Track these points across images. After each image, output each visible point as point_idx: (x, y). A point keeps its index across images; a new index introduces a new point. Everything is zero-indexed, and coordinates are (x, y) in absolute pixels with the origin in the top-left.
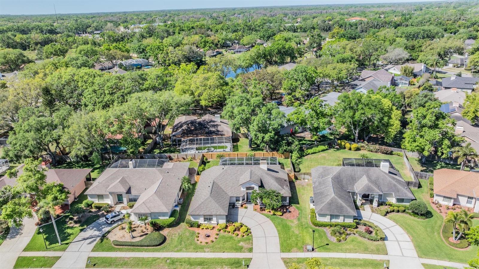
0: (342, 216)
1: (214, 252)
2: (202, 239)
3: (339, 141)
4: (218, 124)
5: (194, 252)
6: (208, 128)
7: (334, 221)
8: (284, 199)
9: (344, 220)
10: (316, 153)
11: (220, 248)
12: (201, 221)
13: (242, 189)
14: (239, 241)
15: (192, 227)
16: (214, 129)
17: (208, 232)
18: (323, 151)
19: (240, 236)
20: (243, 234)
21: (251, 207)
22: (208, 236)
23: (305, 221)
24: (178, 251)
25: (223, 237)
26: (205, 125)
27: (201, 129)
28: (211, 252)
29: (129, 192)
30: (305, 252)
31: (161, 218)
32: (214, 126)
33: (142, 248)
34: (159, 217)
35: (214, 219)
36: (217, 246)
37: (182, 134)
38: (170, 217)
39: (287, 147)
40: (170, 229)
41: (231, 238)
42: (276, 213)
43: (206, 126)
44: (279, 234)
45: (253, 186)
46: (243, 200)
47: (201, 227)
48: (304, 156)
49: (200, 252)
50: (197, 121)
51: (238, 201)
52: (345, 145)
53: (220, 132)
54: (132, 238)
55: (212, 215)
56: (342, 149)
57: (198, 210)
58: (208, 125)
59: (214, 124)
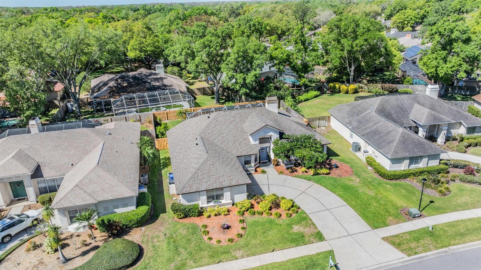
0: (425, 157)
1: (254, 254)
2: (216, 234)
3: (332, 84)
4: (164, 76)
5: (214, 263)
6: (150, 83)
7: (415, 166)
9: (428, 164)
10: (309, 100)
11: (262, 244)
12: (202, 202)
13: (253, 142)
14: (290, 225)
15: (186, 216)
16: (158, 84)
17: (223, 220)
18: (316, 96)
19: (284, 217)
20: (288, 212)
21: (270, 169)
23: (368, 175)
25: (255, 224)
26: (142, 79)
27: (138, 84)
28: (248, 256)
29: (37, 173)
30: (409, 220)
31: (119, 211)
34: (115, 210)
35: (227, 194)
36: (254, 242)
37: (109, 93)
38: (137, 206)
40: (143, 228)
41: (271, 222)
42: (318, 172)
43: (144, 80)
44: (346, 200)
45: (270, 134)
46: (256, 160)
47: (206, 214)
49: (227, 260)
50: (129, 75)
51: (248, 164)
52: (340, 89)
53: (169, 86)
54: (64, 263)
55: (222, 189)
56: (336, 93)
57: (194, 184)
58: (148, 79)
59: (156, 77)
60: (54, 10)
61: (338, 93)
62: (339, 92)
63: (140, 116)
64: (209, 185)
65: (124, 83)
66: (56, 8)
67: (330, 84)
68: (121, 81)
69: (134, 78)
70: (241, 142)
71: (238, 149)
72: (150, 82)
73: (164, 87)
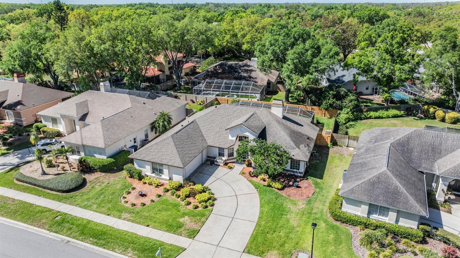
0: (393, 211)
1: (133, 222)
2: (132, 197)
3: (426, 107)
4: (254, 69)
5: (105, 213)
7: (375, 217)
8: (295, 164)
9: (397, 221)
10: (382, 118)
11: (146, 218)
13: (230, 138)
14: (184, 214)
15: (131, 177)
16: (245, 75)
17: (146, 189)
18: (395, 116)
19: (191, 207)
20: (198, 204)
21: (239, 168)
22: (143, 195)
23: (321, 207)
24: (85, 207)
27: (229, 72)
28: (128, 220)
32: (247, 71)
33: (44, 190)
34: (95, 155)
35: (166, 171)
36: (145, 213)
37: (204, 76)
38: (109, 157)
39: (334, 100)
40: (104, 174)
41: (176, 206)
42: (274, 184)
43: (237, 70)
44: (260, 218)
45: (247, 134)
46: (231, 155)
47: (144, 180)
48: (361, 119)
49: (114, 216)
50: (228, 64)
51: (221, 156)
52: (435, 114)
53: (253, 78)
54: (42, 175)
55: (162, 165)
56: (429, 118)
57: (144, 153)
58: (240, 69)
59: (248, 68)
60: (266, 6)
61: (432, 119)
62: (434, 118)
63: (206, 98)
64: (153, 158)
65: (219, 70)
66: (269, 4)
67: (424, 107)
68: (219, 67)
69: (231, 67)
70: (222, 135)
71: (214, 140)
72: (240, 72)
73: (249, 79)
